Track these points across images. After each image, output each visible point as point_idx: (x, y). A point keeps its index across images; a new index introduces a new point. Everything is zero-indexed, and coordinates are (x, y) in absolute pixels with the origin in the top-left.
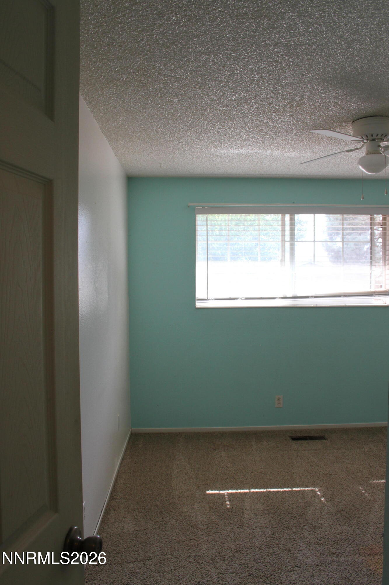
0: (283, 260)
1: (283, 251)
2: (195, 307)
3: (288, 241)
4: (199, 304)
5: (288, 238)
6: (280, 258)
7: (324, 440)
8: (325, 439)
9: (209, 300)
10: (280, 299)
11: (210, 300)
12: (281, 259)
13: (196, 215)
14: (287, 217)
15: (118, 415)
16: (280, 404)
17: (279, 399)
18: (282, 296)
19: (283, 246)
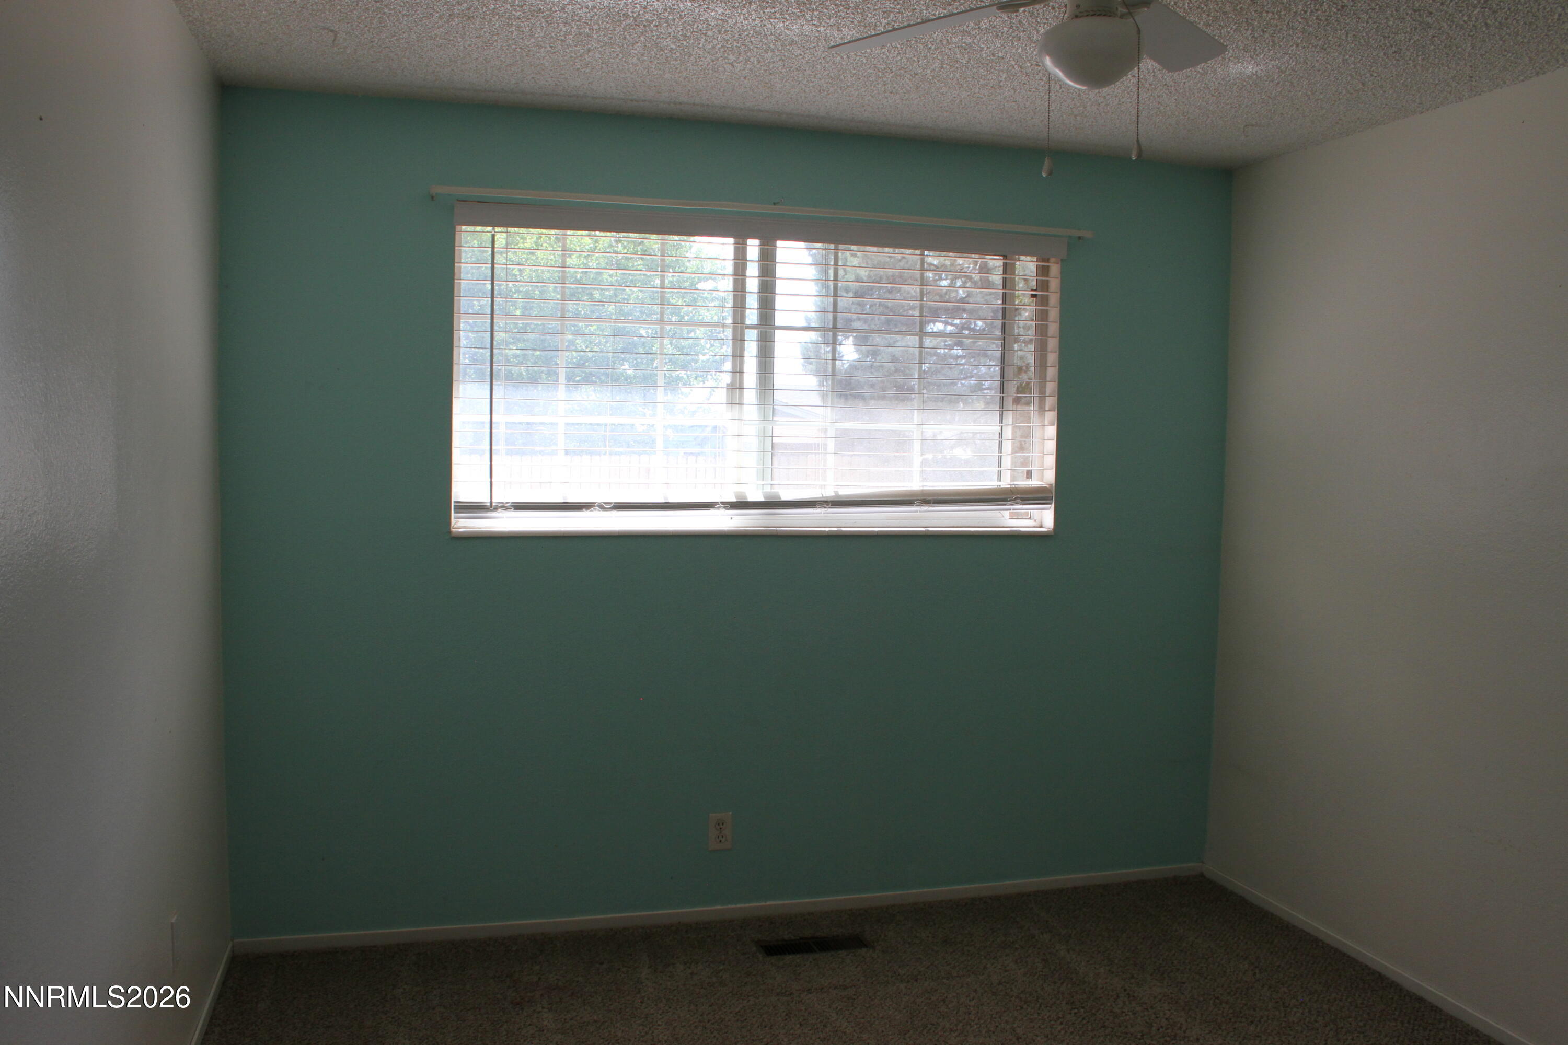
0: (736, 387)
1: (738, 355)
2: (450, 532)
3: (751, 327)
4: (462, 524)
5: (752, 317)
6: (727, 379)
7: (864, 950)
8: (866, 946)
9: (496, 509)
10: (726, 508)
11: (500, 510)
12: (729, 382)
13: (458, 228)
14: (753, 248)
15: (173, 920)
16: (723, 840)
17: (720, 824)
18: (733, 499)
19: (739, 340)
